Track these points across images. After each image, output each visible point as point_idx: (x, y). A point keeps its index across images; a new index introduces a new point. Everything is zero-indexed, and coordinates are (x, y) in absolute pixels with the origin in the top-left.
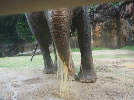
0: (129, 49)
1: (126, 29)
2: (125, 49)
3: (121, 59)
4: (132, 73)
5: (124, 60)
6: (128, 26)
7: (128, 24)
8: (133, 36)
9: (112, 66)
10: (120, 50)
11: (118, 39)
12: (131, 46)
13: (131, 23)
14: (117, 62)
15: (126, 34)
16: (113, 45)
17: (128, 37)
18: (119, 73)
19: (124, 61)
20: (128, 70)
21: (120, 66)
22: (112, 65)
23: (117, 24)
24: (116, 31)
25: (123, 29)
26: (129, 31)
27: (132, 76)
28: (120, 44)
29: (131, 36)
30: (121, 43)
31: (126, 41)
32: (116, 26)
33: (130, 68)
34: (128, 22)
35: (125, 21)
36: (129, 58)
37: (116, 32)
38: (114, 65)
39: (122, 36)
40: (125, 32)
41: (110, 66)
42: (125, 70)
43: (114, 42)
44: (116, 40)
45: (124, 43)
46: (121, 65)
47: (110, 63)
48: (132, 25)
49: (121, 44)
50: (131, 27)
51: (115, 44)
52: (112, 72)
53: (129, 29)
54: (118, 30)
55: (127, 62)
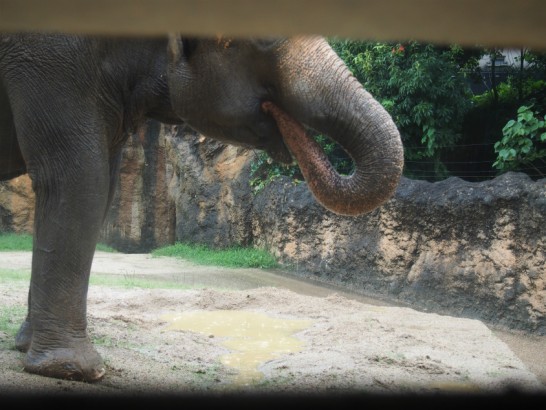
0: (183, 257)
1: (178, 175)
2: (171, 255)
3: (149, 291)
4: (188, 348)
5: (159, 296)
6: (187, 163)
7: (191, 158)
8: (202, 204)
9: (112, 320)
10: (150, 255)
11: (146, 211)
12: (192, 244)
13: (202, 156)
14: (132, 302)
15: (178, 195)
16: (123, 234)
17: (186, 207)
18: (136, 349)
19: (162, 302)
20: (172, 336)
21: (145, 319)
22: (113, 314)
23: (145, 153)
24: (141, 179)
25: (168, 175)
26: (189, 185)
27: (184, 362)
28: (152, 233)
29: (198, 205)
30: (157, 230)
31: (177, 223)
32: (141, 161)
33: (181, 331)
34: (189, 151)
35: (180, 146)
36: (179, 291)
37: (140, 185)
38: (119, 314)
39: (163, 200)
40: (173, 187)
41: (103, 320)
42: (159, 336)
43: (130, 222)
44: (139, 217)
45: (168, 229)
46: (148, 317)
47: (108, 304)
48: (202, 164)
49: (157, 233)
50: (199, 168)
51: (133, 230)
52: (108, 344)
53: (189, 179)
54: (149, 178)
55: (172, 307)
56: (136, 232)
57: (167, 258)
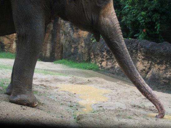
0: (65, 64)
1: (65, 35)
2: (60, 63)
3: (53, 76)
4: (67, 97)
5: (56, 78)
6: (68, 31)
7: (70, 29)
8: (73, 46)
9: (40, 85)
10: (53, 63)
11: (52, 47)
12: (68, 60)
13: (74, 28)
14: (47, 79)
15: (64, 42)
16: (44, 55)
17: (67, 46)
18: (48, 96)
19: (57, 80)
20: (61, 93)
21: (51, 86)
22: (40, 83)
23: (53, 26)
24: (51, 35)
25: (61, 34)
26: (68, 38)
27: (65, 102)
28: (54, 55)
29: (71, 46)
30: (56, 54)
31: (64, 52)
32: (52, 29)
33: (64, 91)
34: (69, 26)
35: (66, 24)
36: (64, 76)
37: (50, 37)
38: (42, 83)
39: (59, 43)
40: (63, 39)
41: (37, 85)
42: (56, 92)
43: (46, 50)
44: (50, 49)
45: (60, 54)
46: (52, 85)
47: (38, 80)
48: (74, 31)
49: (56, 55)
50: (72, 33)
51: (47, 53)
52: (39, 94)
53: (69, 36)
54: (54, 35)
55: (61, 82)
56: (48, 54)
57: (59, 64)
